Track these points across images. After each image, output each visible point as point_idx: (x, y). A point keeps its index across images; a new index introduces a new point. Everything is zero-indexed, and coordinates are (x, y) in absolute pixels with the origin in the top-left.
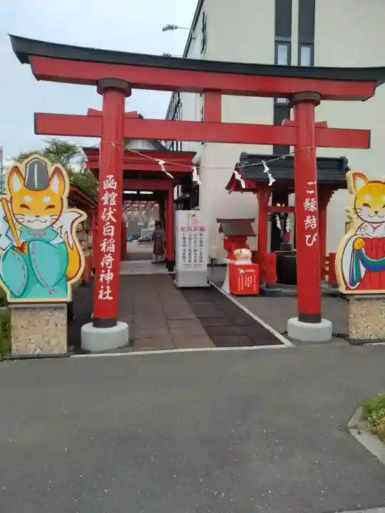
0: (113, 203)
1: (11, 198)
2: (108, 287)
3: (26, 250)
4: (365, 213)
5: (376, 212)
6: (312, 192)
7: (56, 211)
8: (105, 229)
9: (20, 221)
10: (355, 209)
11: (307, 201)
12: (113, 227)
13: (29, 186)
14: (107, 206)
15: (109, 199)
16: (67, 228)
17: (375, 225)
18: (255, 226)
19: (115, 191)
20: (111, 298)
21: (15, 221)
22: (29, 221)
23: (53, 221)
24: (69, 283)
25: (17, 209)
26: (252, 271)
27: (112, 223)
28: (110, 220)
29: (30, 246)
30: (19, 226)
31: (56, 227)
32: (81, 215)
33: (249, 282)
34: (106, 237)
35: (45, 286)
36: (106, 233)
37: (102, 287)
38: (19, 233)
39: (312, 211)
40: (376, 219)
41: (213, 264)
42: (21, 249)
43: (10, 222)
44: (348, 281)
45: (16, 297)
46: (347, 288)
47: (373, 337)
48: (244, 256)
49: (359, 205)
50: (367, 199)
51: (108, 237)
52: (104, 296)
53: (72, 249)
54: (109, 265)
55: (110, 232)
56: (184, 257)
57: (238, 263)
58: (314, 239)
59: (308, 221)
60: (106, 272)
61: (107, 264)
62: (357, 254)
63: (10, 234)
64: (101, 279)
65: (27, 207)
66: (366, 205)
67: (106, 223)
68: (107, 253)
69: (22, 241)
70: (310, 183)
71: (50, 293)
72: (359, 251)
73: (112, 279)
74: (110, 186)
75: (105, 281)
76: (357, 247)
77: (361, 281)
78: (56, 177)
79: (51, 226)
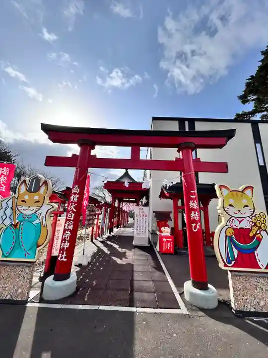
0: (76, 200)
1: (18, 196)
2: (65, 252)
3: (18, 227)
4: (231, 211)
5: (239, 211)
6: (194, 197)
8: (69, 215)
9: (20, 209)
11: (191, 202)
12: (73, 215)
13: (29, 190)
14: (72, 202)
15: (74, 198)
16: (43, 214)
17: (240, 219)
18: (172, 216)
19: (78, 194)
20: (65, 260)
21: (16, 209)
22: (24, 210)
24: (38, 249)
25: (20, 202)
26: (170, 240)
28: (72, 210)
29: (21, 224)
30: (18, 213)
31: (38, 213)
32: (53, 207)
33: (168, 246)
34: (68, 220)
35: (23, 250)
36: (69, 218)
37: (61, 252)
38: (17, 216)
39: (195, 208)
40: (239, 215)
41: (153, 233)
42: (15, 226)
43: (14, 210)
45: (5, 257)
48: (166, 231)
50: (232, 202)
51: (70, 220)
52: (62, 258)
53: (44, 227)
55: (71, 217)
56: (137, 229)
57: (164, 234)
58: (198, 227)
59: (193, 215)
60: (65, 243)
61: (66, 237)
63: (12, 217)
65: (25, 202)
66: (231, 205)
67: (70, 212)
68: (68, 230)
69: (17, 221)
70: (192, 192)
71: (26, 255)
73: (68, 246)
74: (75, 191)
75: (63, 248)
76: (228, 234)
77: (236, 260)
78: (44, 186)
79: (35, 212)
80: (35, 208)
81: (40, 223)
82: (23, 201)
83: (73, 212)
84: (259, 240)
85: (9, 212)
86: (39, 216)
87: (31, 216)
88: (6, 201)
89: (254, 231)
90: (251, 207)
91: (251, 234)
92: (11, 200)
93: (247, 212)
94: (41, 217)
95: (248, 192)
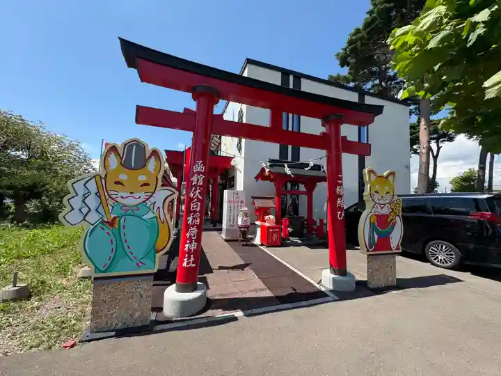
0: (201, 183)
1: (106, 175)
2: (192, 256)
4: (376, 197)
6: (341, 182)
7: (150, 189)
8: (192, 205)
9: (114, 196)
11: (338, 188)
12: (199, 204)
13: (126, 165)
14: (196, 186)
15: (198, 180)
16: (159, 204)
17: (382, 206)
19: (203, 174)
22: (122, 197)
23: (147, 197)
24: (158, 255)
25: (111, 185)
26: (276, 230)
28: (197, 198)
29: (122, 220)
30: (110, 202)
31: (149, 203)
32: (174, 193)
33: (275, 237)
34: (193, 212)
35: (133, 259)
36: (193, 208)
37: (187, 256)
38: (111, 208)
40: (382, 202)
42: (112, 224)
43: (103, 198)
45: (102, 272)
48: (271, 220)
51: (195, 212)
53: (163, 223)
54: (194, 236)
55: (197, 207)
56: (230, 220)
57: (267, 224)
58: (343, 215)
59: (339, 201)
60: (191, 243)
61: (192, 235)
63: (101, 210)
64: (186, 249)
65: (122, 184)
66: (376, 192)
67: (193, 199)
68: (193, 226)
69: (113, 216)
70: (339, 176)
71: (138, 266)
73: (195, 248)
74: (199, 170)
75: (190, 250)
76: (372, 221)
77: (375, 245)
78: (153, 159)
79: (144, 202)
80: (143, 196)
81: (156, 217)
82: (117, 183)
83: (199, 200)
84: (394, 224)
85: (92, 201)
86: (151, 207)
87: (137, 207)
88: (84, 181)
89: (391, 217)
90: (391, 193)
91: (389, 220)
92: (94, 180)
93: (388, 198)
94: (156, 208)
95: (391, 178)
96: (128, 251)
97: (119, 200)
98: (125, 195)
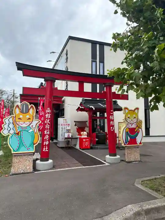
0: (49, 117)
1: (15, 116)
2: (47, 147)
3: (20, 134)
4: (129, 120)
5: (132, 120)
6: (112, 113)
7: (31, 120)
8: (46, 126)
9: (18, 124)
10: (126, 119)
13: (22, 112)
14: (47, 118)
15: (48, 116)
16: (34, 126)
17: (132, 124)
19: (50, 113)
20: (47, 151)
21: (16, 124)
23: (30, 124)
24: (34, 146)
25: (17, 120)
26: (88, 140)
27: (49, 124)
28: (48, 123)
29: (21, 132)
30: (17, 126)
31: (30, 126)
32: (40, 122)
33: (87, 144)
35: (26, 147)
38: (17, 128)
39: (112, 119)
42: (18, 134)
43: (14, 124)
44: (125, 142)
45: (15, 151)
46: (125, 145)
47: (133, 160)
48: (84, 134)
49: (127, 118)
50: (129, 116)
51: (47, 129)
53: (36, 133)
55: (48, 127)
56: (62, 136)
57: (82, 137)
58: (113, 129)
59: (111, 123)
60: (46, 141)
61: (47, 138)
62: (127, 133)
63: (14, 128)
64: (44, 144)
65: (21, 119)
66: (128, 118)
68: (47, 135)
69: (18, 131)
70: (111, 111)
71: (28, 149)
72: (128, 132)
73: (48, 144)
74: (48, 112)
75: (46, 145)
76: (127, 131)
77: (129, 142)
78: (31, 109)
79: (29, 125)
81: (33, 131)
82: (19, 119)
84: (138, 132)
85: (11, 126)
86: (31, 127)
87: (26, 128)
88: (9, 118)
89: (137, 129)
90: (137, 118)
91: (135, 131)
92: (11, 118)
93: (135, 120)
94: (33, 128)
95: (136, 111)
96: (24, 144)
97: (20, 125)
98: (22, 123)
